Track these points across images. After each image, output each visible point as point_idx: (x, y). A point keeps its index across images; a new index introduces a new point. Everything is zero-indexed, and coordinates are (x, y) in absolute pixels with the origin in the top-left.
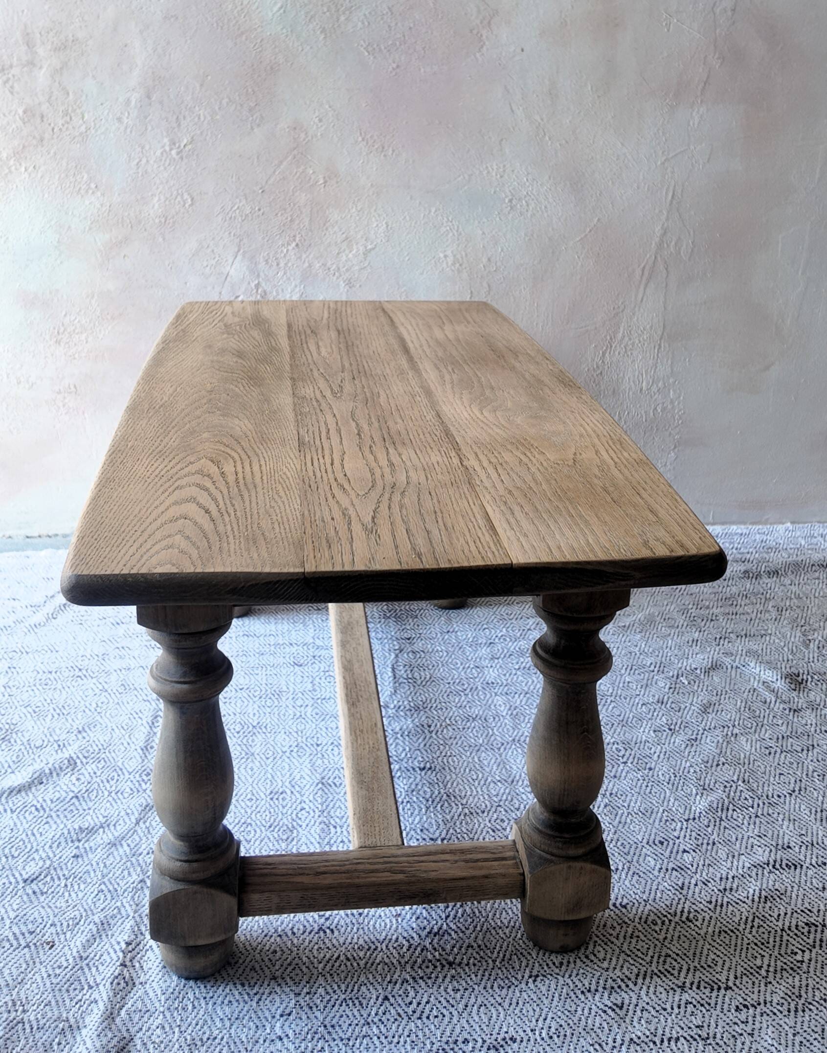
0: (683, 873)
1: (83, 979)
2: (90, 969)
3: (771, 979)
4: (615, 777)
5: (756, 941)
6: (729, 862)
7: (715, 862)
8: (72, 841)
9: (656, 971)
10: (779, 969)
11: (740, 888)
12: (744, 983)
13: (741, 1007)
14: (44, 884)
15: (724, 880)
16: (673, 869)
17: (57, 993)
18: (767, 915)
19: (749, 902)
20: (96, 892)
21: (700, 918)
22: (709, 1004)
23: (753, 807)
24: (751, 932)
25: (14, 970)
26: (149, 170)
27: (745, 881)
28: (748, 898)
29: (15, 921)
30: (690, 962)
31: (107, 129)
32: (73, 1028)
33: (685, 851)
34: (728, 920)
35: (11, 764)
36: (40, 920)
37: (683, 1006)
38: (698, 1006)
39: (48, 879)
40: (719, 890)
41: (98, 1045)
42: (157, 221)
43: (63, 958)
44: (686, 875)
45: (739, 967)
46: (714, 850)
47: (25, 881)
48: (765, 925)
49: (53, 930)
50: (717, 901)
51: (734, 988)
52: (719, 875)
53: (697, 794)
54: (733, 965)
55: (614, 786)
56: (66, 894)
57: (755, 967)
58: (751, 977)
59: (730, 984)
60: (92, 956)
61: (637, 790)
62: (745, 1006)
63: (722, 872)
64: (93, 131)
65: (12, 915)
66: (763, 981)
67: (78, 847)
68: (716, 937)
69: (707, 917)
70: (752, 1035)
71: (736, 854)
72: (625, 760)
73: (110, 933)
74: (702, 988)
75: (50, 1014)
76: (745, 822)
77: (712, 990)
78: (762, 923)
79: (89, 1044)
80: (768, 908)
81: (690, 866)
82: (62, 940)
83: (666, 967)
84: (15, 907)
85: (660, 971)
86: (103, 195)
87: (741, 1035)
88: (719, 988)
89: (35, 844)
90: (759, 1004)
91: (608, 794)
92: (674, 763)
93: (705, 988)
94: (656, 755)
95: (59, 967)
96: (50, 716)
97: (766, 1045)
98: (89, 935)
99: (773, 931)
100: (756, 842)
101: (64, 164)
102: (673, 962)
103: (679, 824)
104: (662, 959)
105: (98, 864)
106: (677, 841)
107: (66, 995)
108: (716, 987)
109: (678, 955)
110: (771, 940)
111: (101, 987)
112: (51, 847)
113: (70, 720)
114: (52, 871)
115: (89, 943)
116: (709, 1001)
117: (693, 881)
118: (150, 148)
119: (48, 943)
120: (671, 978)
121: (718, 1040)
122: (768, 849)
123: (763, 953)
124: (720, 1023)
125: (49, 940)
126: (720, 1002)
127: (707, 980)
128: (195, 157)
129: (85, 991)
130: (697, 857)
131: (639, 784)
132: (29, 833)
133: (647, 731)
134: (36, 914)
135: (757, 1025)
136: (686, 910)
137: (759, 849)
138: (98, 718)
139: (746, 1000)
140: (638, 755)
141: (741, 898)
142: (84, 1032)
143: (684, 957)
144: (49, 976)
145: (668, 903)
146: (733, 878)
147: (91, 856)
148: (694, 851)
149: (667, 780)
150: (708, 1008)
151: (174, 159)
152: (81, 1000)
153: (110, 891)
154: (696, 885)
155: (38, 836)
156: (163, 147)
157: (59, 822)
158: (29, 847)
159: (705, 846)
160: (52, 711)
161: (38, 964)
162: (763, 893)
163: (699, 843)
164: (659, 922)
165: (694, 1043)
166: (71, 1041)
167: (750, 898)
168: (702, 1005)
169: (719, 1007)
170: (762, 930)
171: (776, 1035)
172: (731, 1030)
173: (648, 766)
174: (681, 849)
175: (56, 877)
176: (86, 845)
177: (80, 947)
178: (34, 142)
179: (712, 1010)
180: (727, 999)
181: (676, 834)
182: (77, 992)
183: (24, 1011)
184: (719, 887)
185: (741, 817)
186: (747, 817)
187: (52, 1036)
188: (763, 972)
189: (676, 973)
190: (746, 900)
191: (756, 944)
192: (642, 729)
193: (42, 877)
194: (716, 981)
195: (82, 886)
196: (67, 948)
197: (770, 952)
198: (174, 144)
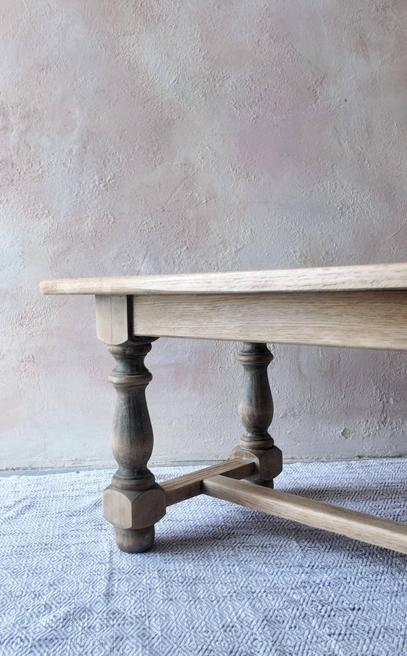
26: (85, 199)
31: (56, 171)
42: (90, 235)
64: (47, 174)
86: (53, 218)
101: (27, 197)
118: (85, 184)
128: (116, 188)
151: (102, 190)
156: (94, 182)
178: (7, 182)
198: (102, 180)
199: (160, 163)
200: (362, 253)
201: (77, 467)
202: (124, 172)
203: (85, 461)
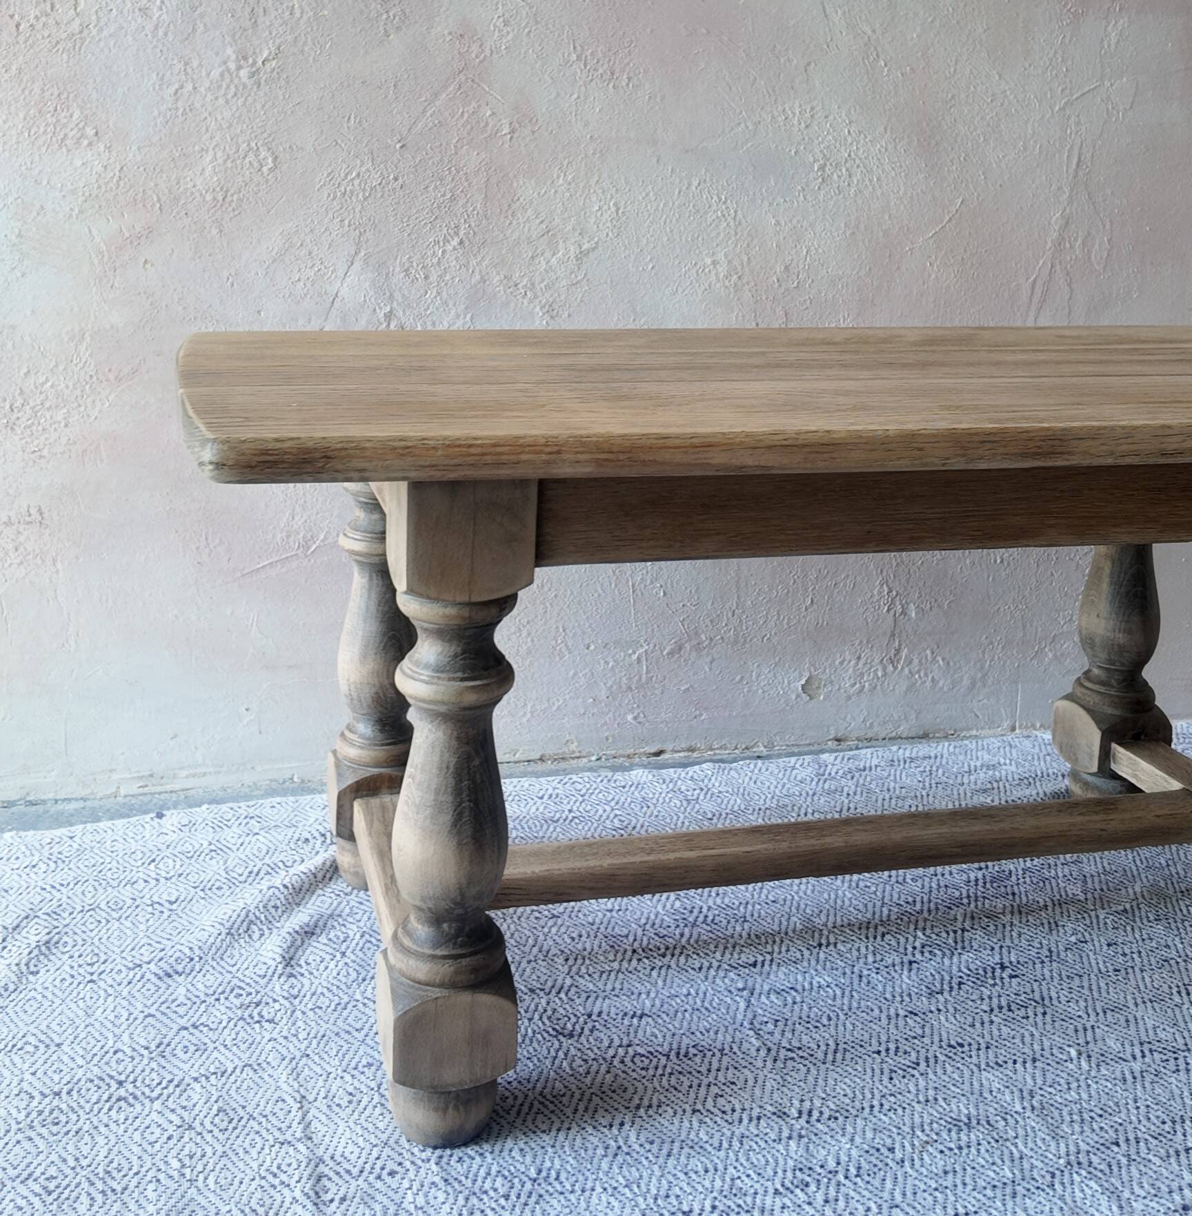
26: (197, 105)
118: (200, 65)
151: (245, 86)
156: (225, 63)
198: (245, 58)
199: (398, 29)
200: (862, 273)
201: (152, 794)
202: (305, 43)
203: (175, 777)
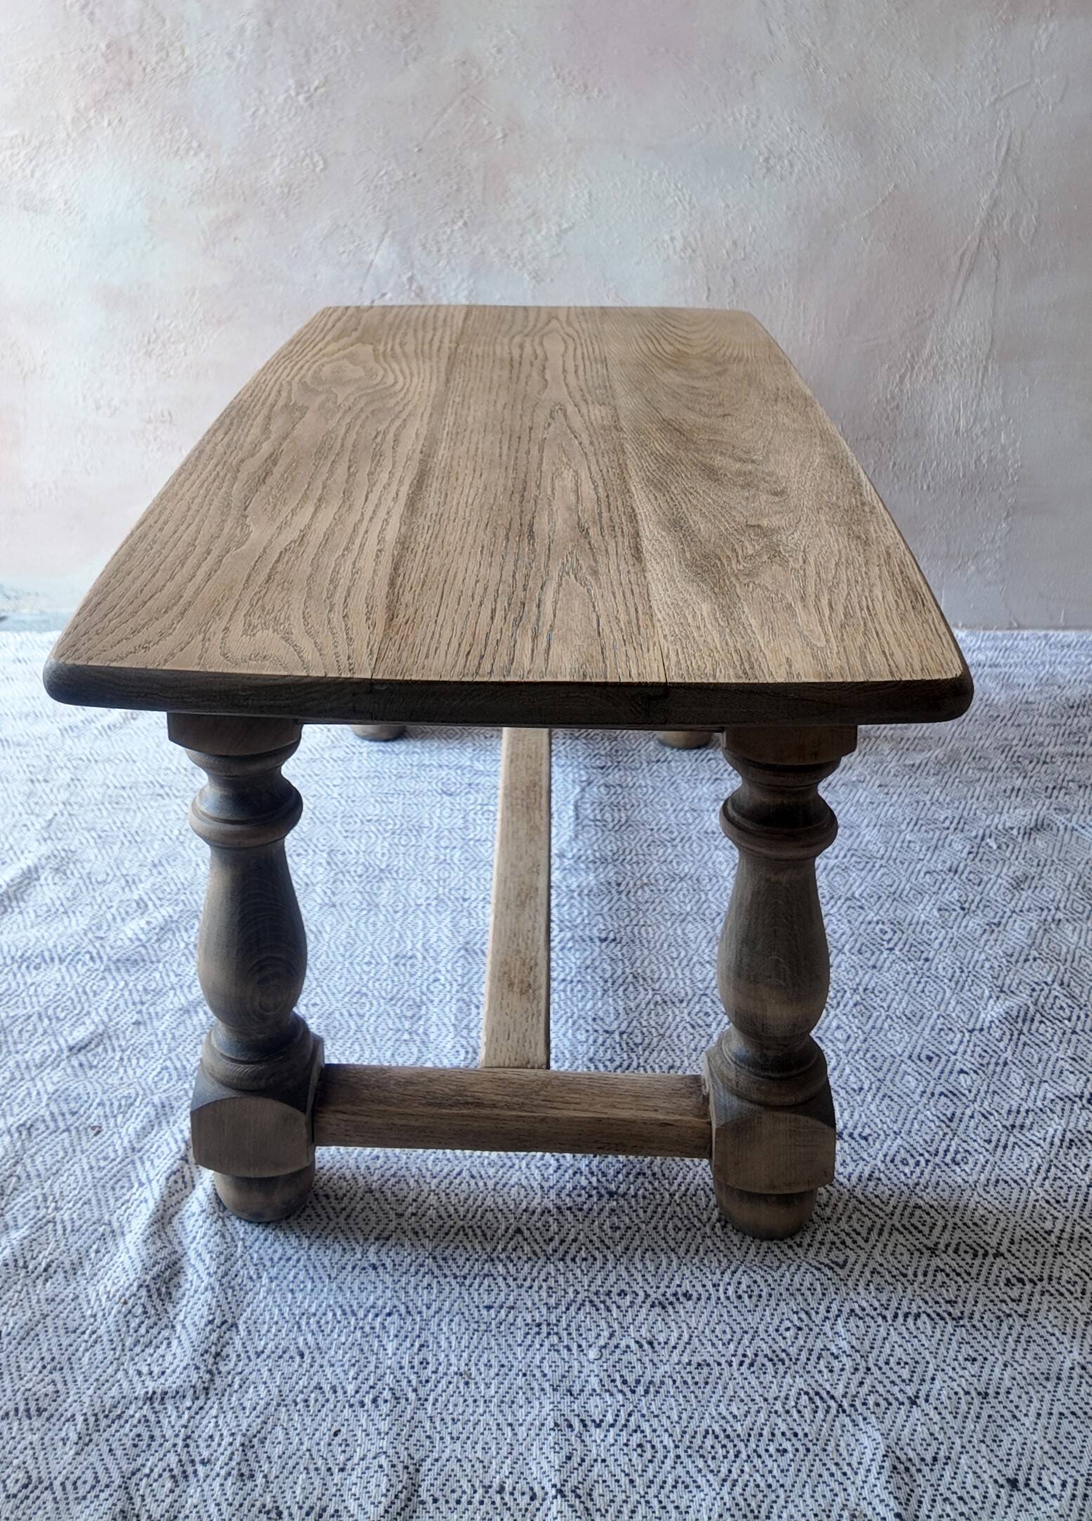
0: (955, 1100)
1: (133, 1175)
2: (143, 1163)
3: (1063, 1248)
4: (874, 967)
5: (1048, 1197)
6: (1024, 1090)
7: (1004, 1088)
8: (134, 1004)
9: (898, 1225)
10: (1076, 1236)
11: (1035, 1126)
12: (1023, 1250)
13: (1014, 1281)
14: (94, 1056)
15: (1013, 1114)
16: (942, 1094)
17: (99, 1190)
18: (1069, 1164)
19: (1046, 1146)
20: (158, 1069)
21: (971, 1160)
22: (969, 1274)
23: (1069, 1020)
24: (1042, 1186)
25: (48, 1157)
27: (1044, 1117)
28: (1045, 1140)
29: (55, 1097)
30: (948, 1217)
32: (115, 1234)
33: (962, 1071)
34: (1011, 1166)
35: (65, 902)
36: (85, 1098)
37: (930, 1274)
38: (953, 1275)
39: (100, 1049)
40: (1004, 1126)
41: (144, 1253)
43: (111, 1149)
44: (959, 1103)
45: (1018, 1229)
46: (1005, 1074)
47: (71, 1049)
48: (1065, 1178)
49: (100, 1111)
50: (999, 1140)
51: (1007, 1255)
52: (1007, 1107)
53: (991, 997)
54: (1011, 1226)
55: (871, 979)
56: (121, 1070)
57: (1042, 1232)
58: (1034, 1243)
59: (1003, 1249)
60: (147, 1147)
61: (904, 986)
62: (1020, 1280)
63: (1012, 1102)
64: (196, 72)
65: (51, 1088)
66: (1052, 1250)
67: (140, 1012)
68: (991, 1188)
69: (982, 1160)
70: (1024, 1317)
71: (1036, 1080)
72: (891, 945)
73: (172, 1119)
74: (961, 1252)
75: (88, 1215)
76: (1056, 1038)
77: (975, 1255)
78: (1060, 1174)
79: (133, 1253)
80: (1072, 1154)
81: (966, 1092)
82: (112, 1125)
83: (914, 1221)
84: (55, 1079)
85: (903, 1226)
87: (1009, 1315)
88: (986, 1255)
89: (86, 1005)
90: (1041, 1280)
91: (861, 989)
92: (962, 954)
93: (966, 1252)
94: (938, 942)
95: (105, 1159)
96: (119, 844)
97: (1043, 1332)
98: (146, 1120)
99: (1075, 1186)
100: (1067, 1066)
102: (924, 1215)
103: (959, 1036)
104: (909, 1210)
105: (164, 1034)
106: (953, 1058)
107: (110, 1193)
108: (981, 1252)
109: (932, 1207)
110: (1071, 1199)
111: (154, 1183)
112: (106, 1009)
113: (144, 850)
114: (106, 1040)
115: (144, 1132)
116: (969, 1269)
117: (968, 1112)
119: (93, 1128)
120: (919, 1236)
121: (975, 1322)
122: (1084, 1078)
123: (1056, 1214)
124: (982, 1299)
125: (96, 1124)
126: (984, 1272)
127: (970, 1242)
129: (134, 1190)
130: (979, 1081)
131: (908, 979)
132: (80, 990)
133: (928, 908)
134: (81, 1090)
135: (1034, 1306)
136: (952, 1149)
137: (1071, 1076)
138: (180, 849)
139: (1022, 1272)
140: (911, 940)
141: (1035, 1139)
142: (128, 1237)
143: (940, 1210)
144: (91, 1168)
145: (928, 1138)
146: (1027, 1111)
147: (156, 1023)
148: (975, 1072)
149: (949, 976)
150: (966, 1278)
152: (128, 1201)
153: (176, 1069)
154: (972, 1117)
155: (91, 995)
156: (287, 92)
157: (118, 978)
158: (79, 1007)
159: (992, 1067)
160: (122, 837)
161: (78, 1153)
162: (1069, 1135)
163: (984, 1062)
164: (911, 1162)
165: (941, 1323)
166: (113, 1249)
167: (1048, 1140)
168: (958, 1275)
169: (982, 1279)
170: (1059, 1183)
171: (1060, 1322)
172: (995, 1309)
173: (924, 956)
174: (957, 1068)
175: (109, 1049)
176: (151, 1010)
177: (133, 1136)
179: (972, 1282)
180: (995, 1269)
181: (952, 1048)
182: (124, 1190)
183: (56, 1209)
184: (1004, 1122)
185: (1051, 1031)
186: (1059, 1032)
187: (89, 1242)
188: (1053, 1239)
189: (926, 1230)
190: (1041, 1142)
191: (1048, 1202)
192: (922, 906)
193: (92, 1046)
194: (983, 1244)
195: (142, 1062)
196: (116, 1136)
197: (1067, 1214)
